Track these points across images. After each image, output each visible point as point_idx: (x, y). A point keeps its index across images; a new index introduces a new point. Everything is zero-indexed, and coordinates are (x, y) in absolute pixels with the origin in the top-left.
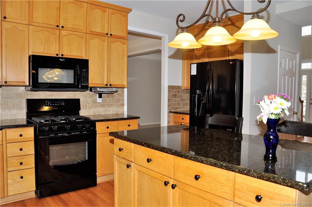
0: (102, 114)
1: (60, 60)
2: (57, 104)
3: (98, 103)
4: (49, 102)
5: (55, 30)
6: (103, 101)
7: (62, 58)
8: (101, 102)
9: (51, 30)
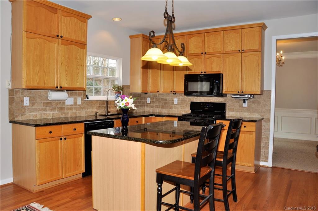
0: (247, 117)
1: (201, 76)
2: (208, 106)
3: (243, 107)
4: (204, 104)
5: (201, 56)
6: (249, 106)
7: (202, 75)
8: (247, 106)
9: (198, 57)
